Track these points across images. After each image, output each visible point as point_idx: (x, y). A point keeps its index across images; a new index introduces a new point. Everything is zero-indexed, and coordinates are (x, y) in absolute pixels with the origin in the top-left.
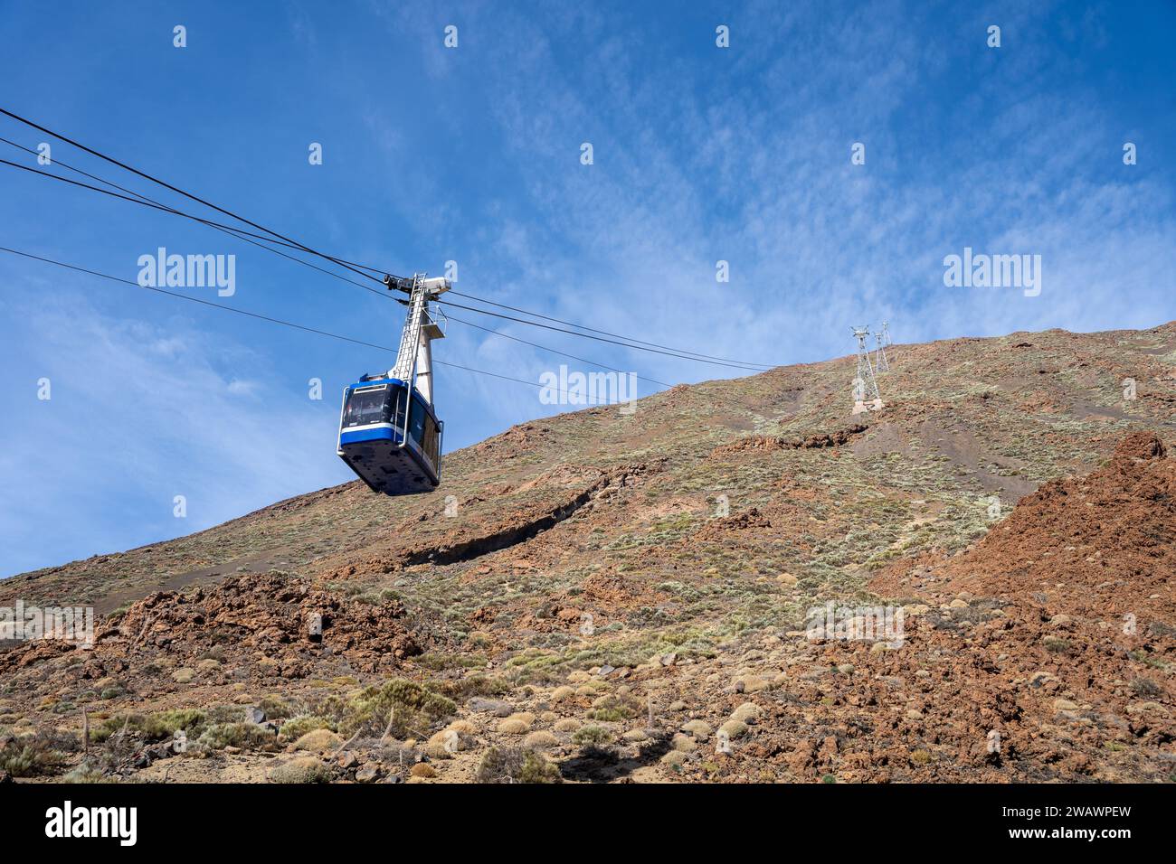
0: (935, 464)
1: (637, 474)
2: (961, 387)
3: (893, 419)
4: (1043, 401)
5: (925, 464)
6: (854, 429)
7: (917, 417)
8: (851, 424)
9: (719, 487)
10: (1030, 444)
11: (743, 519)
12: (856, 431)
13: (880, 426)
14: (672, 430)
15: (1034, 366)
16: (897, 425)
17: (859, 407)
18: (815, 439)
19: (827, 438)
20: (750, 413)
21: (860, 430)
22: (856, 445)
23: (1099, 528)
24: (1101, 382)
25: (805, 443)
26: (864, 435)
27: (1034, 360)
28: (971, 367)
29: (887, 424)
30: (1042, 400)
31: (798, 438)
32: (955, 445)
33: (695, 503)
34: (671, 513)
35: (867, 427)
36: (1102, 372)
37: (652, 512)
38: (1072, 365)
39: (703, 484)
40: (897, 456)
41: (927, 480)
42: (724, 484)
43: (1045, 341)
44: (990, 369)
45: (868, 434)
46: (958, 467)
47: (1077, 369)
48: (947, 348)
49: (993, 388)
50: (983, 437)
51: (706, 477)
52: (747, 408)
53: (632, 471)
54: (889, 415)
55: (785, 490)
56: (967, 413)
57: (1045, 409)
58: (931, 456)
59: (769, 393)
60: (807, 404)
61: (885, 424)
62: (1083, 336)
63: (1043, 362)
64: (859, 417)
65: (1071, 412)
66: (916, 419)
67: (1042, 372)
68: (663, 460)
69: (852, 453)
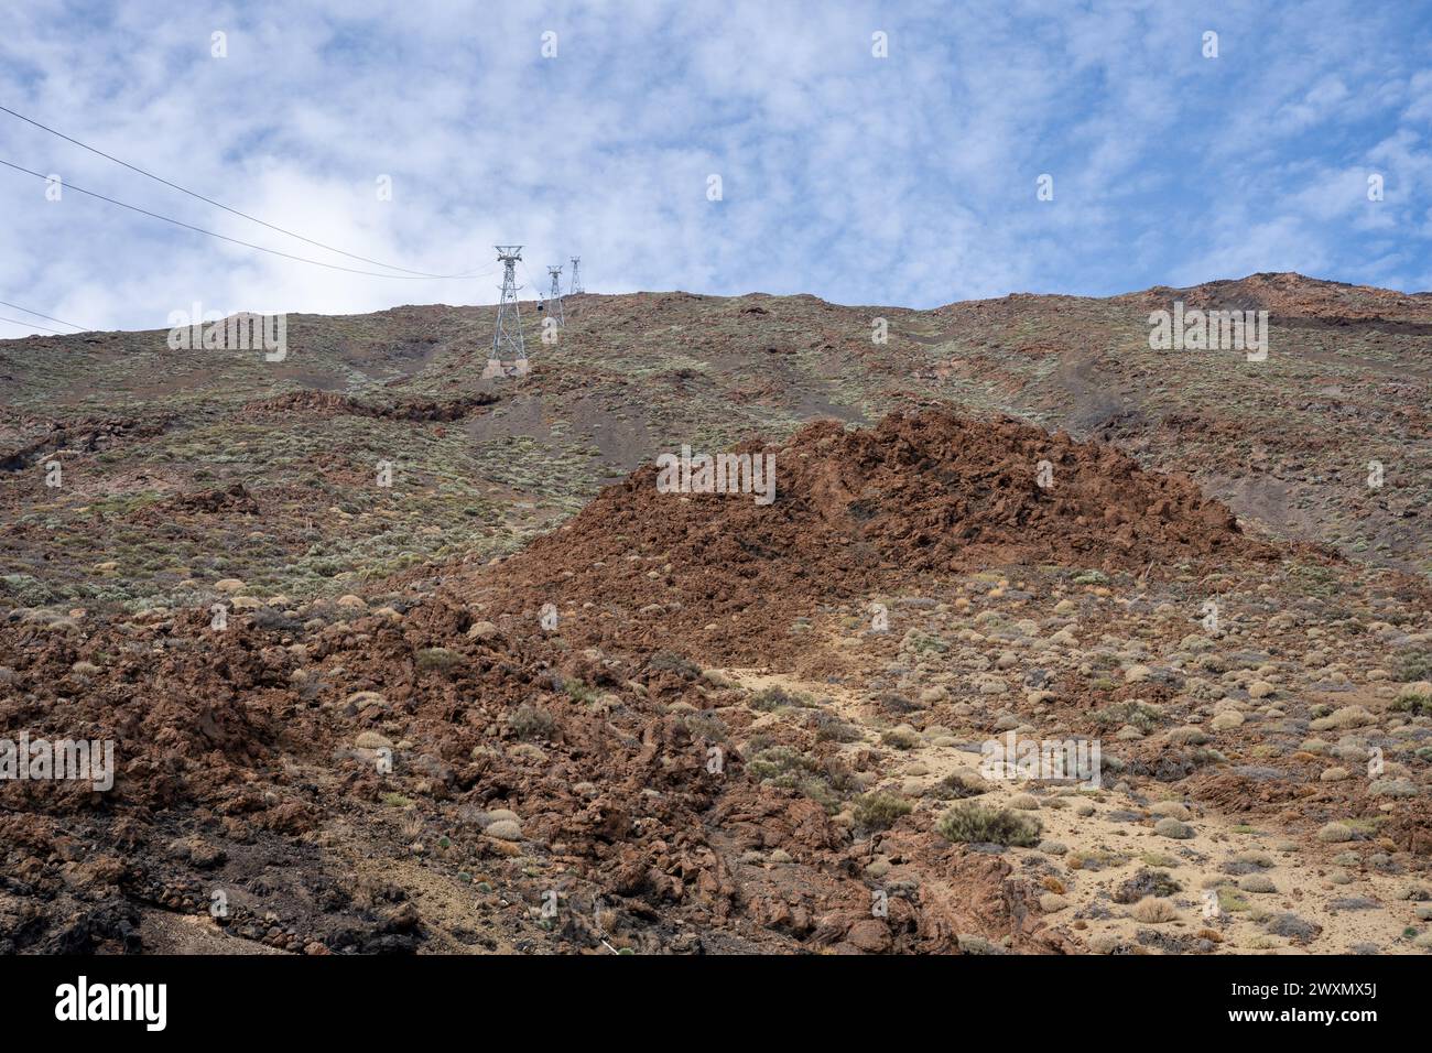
0: (578, 458)
1: (117, 435)
2: (657, 359)
3: (539, 391)
4: (762, 389)
5: (564, 457)
6: (476, 399)
7: (573, 392)
8: (474, 391)
9: (223, 458)
10: (718, 442)
11: (213, 498)
12: (480, 403)
13: (518, 400)
14: (214, 379)
15: (764, 341)
16: (543, 400)
17: (494, 368)
18: (413, 407)
19: (433, 407)
20: (346, 368)
21: (486, 401)
22: (475, 422)
23: (684, 532)
24: (845, 371)
25: (396, 412)
26: (491, 409)
27: (768, 332)
28: (678, 333)
29: (529, 398)
30: (759, 388)
31: (384, 403)
32: (615, 434)
33: (173, 477)
34: (131, 489)
35: (498, 399)
36: (849, 359)
37: (99, 486)
38: (813, 346)
39: (200, 452)
40: (529, 443)
41: (559, 479)
42: (232, 454)
43: (787, 308)
44: (703, 339)
45: (497, 409)
46: (609, 465)
47: (819, 352)
48: (652, 305)
49: (701, 366)
50: (658, 428)
51: (212, 442)
52: (344, 360)
53: (109, 428)
54: (535, 384)
55: (321, 470)
56: (645, 393)
57: (762, 401)
58: (576, 447)
59: (384, 341)
60: (435, 363)
61: (526, 398)
62: (842, 309)
63: (777, 336)
64: (491, 383)
65: (795, 408)
66: (572, 394)
67: (773, 351)
68: (168, 418)
69: (464, 433)
